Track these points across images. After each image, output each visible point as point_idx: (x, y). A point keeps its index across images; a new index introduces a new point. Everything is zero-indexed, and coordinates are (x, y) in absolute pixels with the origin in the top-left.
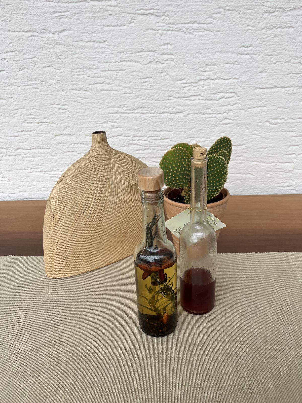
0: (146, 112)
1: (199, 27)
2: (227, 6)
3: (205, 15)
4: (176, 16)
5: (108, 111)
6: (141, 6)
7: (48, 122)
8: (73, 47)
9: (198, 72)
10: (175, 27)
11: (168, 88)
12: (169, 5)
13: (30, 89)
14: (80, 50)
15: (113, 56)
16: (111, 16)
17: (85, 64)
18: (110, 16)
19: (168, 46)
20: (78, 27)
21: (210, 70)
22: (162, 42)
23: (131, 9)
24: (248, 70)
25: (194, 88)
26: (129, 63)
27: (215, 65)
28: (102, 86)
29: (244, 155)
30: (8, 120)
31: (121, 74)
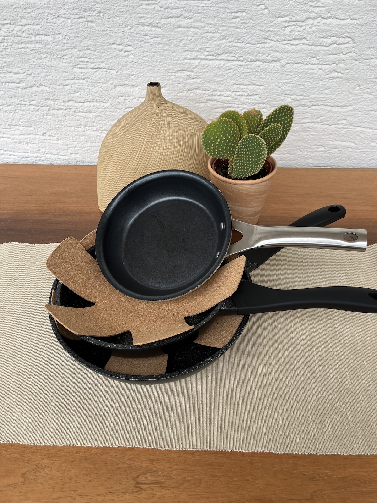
0: (232, 58)
5: (184, 56)
7: (106, 68)
9: (307, 7)
11: (265, 27)
13: (84, 23)
21: (323, 5)
25: (299, 29)
28: (178, 21)
29: (348, 119)
30: (56, 63)
31: (204, 5)
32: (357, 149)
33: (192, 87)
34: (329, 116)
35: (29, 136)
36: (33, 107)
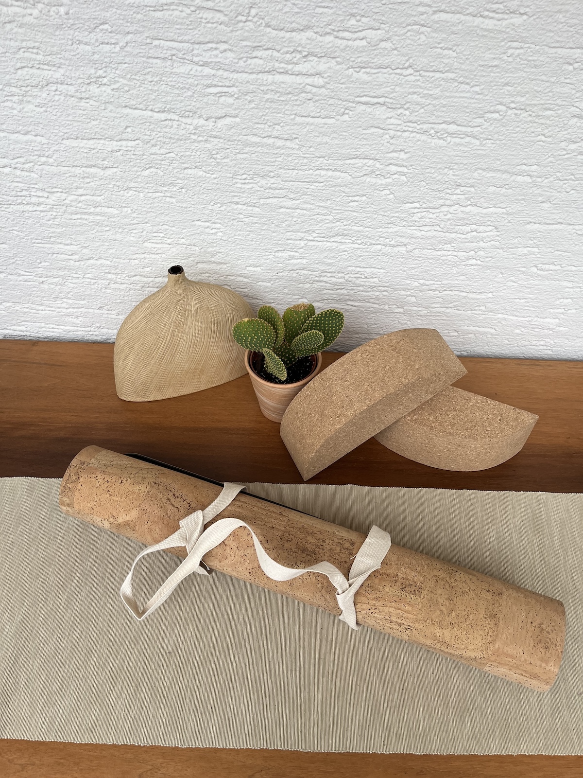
0: (347, 241)
1: (459, 131)
2: (513, 102)
3: (472, 113)
4: (422, 110)
5: (287, 237)
6: (366, 90)
8: (239, 143)
9: (442, 195)
10: (418, 127)
11: (389, 213)
12: (415, 93)
13: (160, 198)
14: (251, 149)
15: (305, 161)
16: (311, 101)
17: (257, 169)
18: (308, 102)
19: (400, 154)
20: (251, 113)
21: (462, 193)
22: (392, 148)
23: (347, 94)
24: (524, 198)
25: (431, 216)
26: (330, 173)
27: (472, 186)
28: (281, 202)
29: (487, 306)
30: (121, 237)
31: (315, 188)
32: (497, 335)
33: (295, 268)
34: (464, 302)
35: (80, 310)
36: (87, 280)
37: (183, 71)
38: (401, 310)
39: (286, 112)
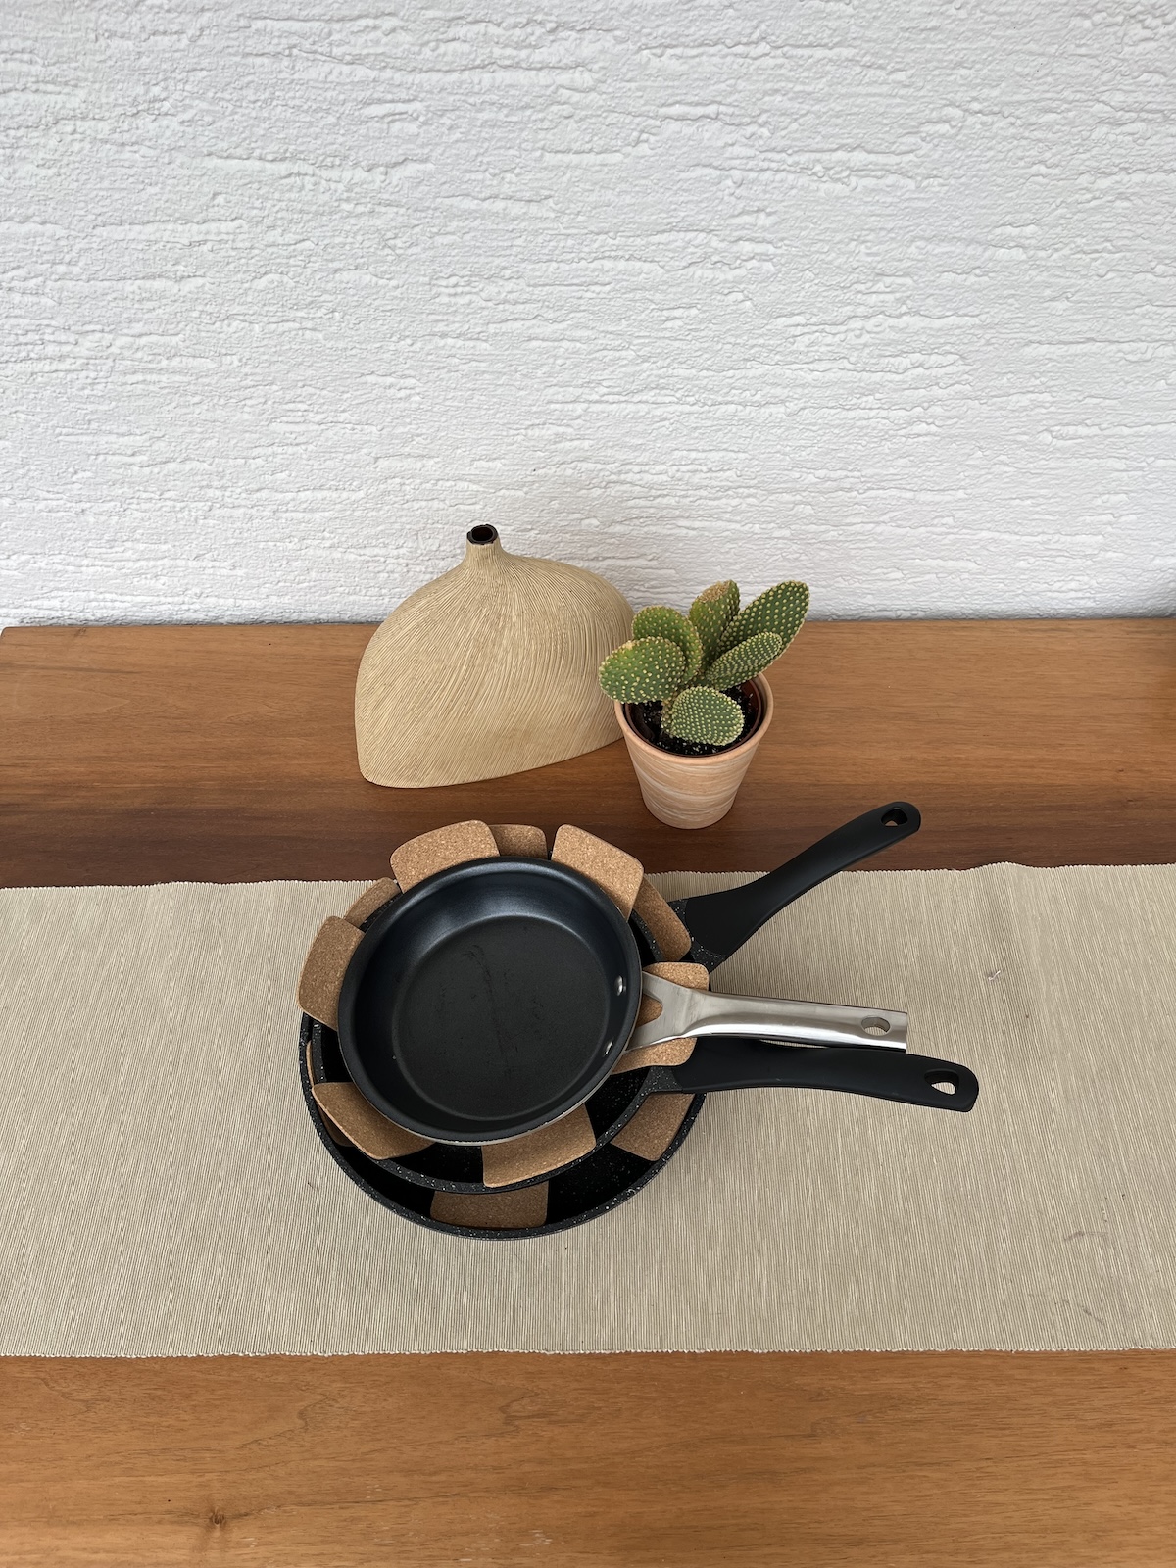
0: (668, 399)
1: (871, 163)
2: (975, 99)
3: (895, 126)
4: (795, 126)
5: (548, 397)
6: (678, 91)
7: (354, 421)
8: (437, 213)
9: (848, 295)
10: (790, 160)
11: (745, 338)
12: (777, 91)
13: (294, 333)
14: (461, 224)
15: (570, 242)
16: (572, 120)
17: (476, 265)
18: (566, 121)
19: (757, 217)
20: (454, 151)
21: (888, 290)
22: (741, 205)
23: (642, 101)
24: (1013, 292)
25: (829, 339)
26: (622, 264)
27: (906, 275)
28: (529, 328)
29: (957, 516)
30: (224, 413)
31: (594, 295)
32: (980, 574)
33: (569, 458)
34: (910, 509)
35: (160, 562)
36: (168, 503)
37: (314, 76)
38: (786, 533)
39: (523, 146)
